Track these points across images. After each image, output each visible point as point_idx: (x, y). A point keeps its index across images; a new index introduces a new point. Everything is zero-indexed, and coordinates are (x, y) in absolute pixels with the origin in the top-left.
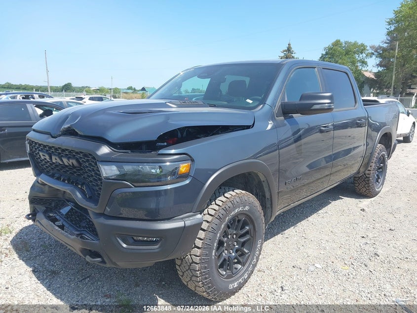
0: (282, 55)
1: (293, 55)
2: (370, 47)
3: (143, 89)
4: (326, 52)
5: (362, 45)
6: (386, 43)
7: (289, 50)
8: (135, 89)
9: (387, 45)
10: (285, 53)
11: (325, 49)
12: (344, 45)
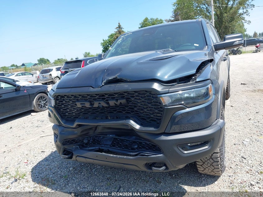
0: (116, 30)
1: (122, 30)
2: (165, 21)
3: (23, 65)
4: (141, 26)
5: (161, 20)
6: (173, 17)
7: (119, 27)
8: (16, 66)
9: (173, 18)
10: (117, 29)
11: (140, 24)
12: (150, 20)
